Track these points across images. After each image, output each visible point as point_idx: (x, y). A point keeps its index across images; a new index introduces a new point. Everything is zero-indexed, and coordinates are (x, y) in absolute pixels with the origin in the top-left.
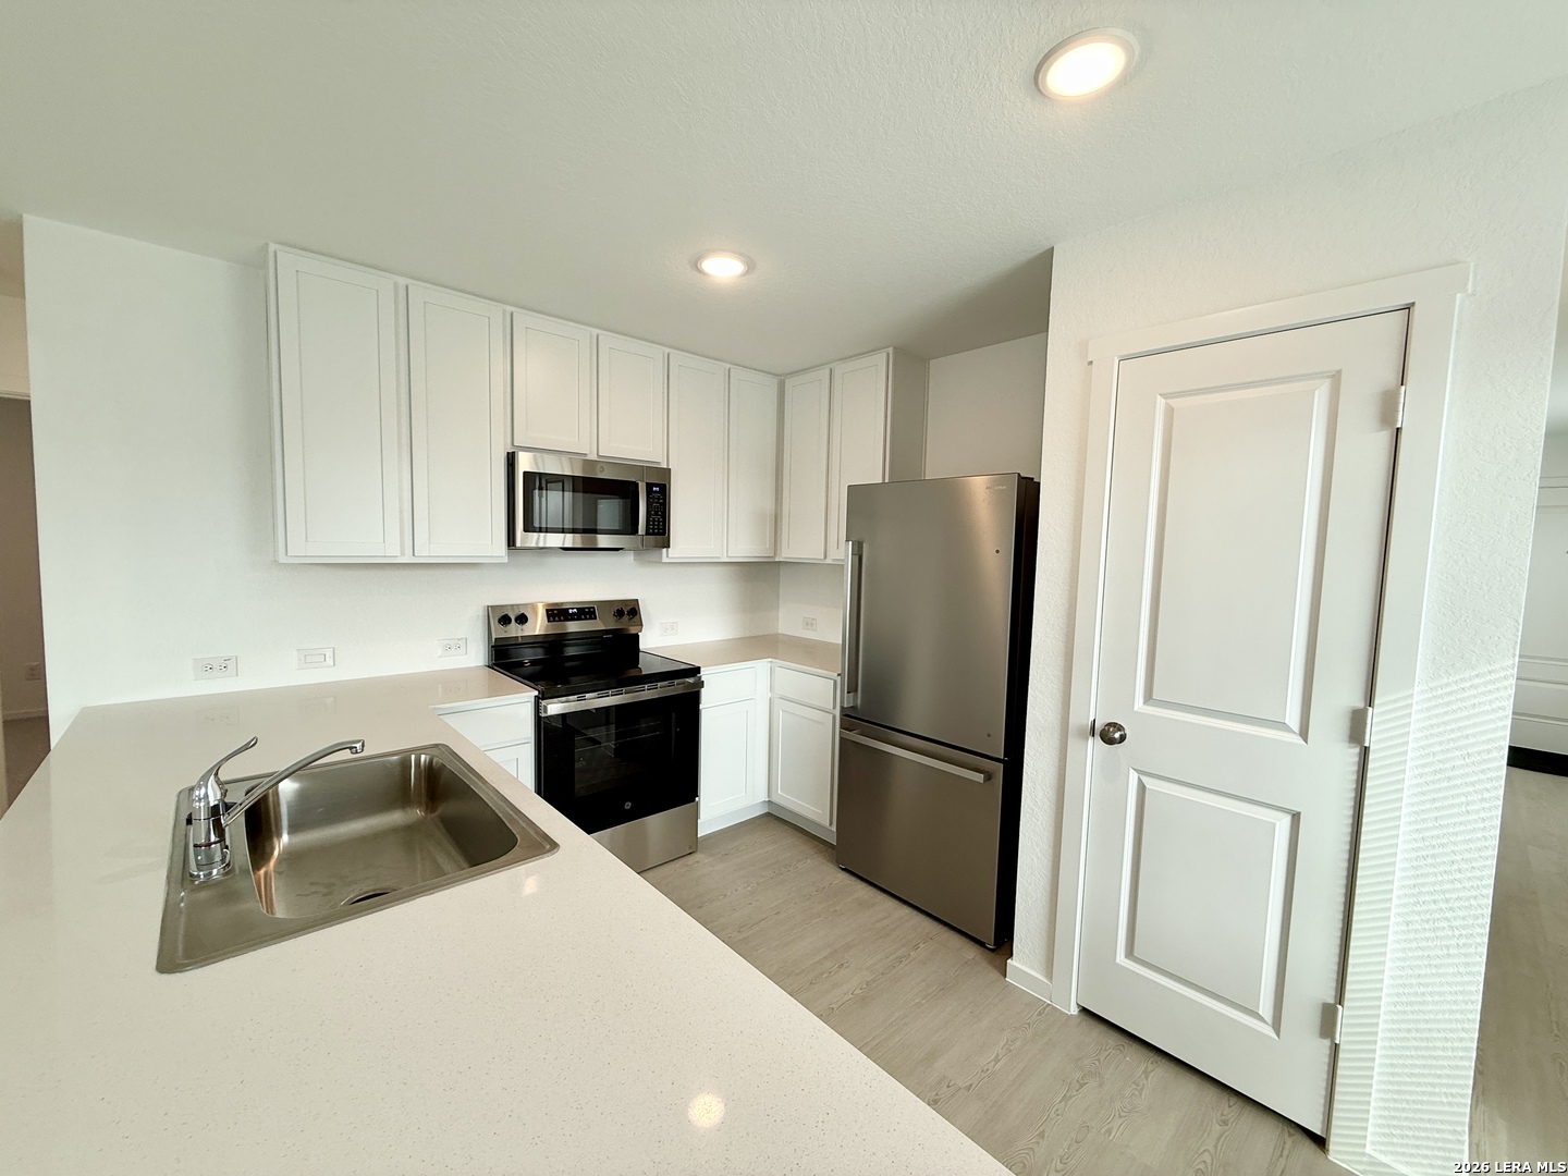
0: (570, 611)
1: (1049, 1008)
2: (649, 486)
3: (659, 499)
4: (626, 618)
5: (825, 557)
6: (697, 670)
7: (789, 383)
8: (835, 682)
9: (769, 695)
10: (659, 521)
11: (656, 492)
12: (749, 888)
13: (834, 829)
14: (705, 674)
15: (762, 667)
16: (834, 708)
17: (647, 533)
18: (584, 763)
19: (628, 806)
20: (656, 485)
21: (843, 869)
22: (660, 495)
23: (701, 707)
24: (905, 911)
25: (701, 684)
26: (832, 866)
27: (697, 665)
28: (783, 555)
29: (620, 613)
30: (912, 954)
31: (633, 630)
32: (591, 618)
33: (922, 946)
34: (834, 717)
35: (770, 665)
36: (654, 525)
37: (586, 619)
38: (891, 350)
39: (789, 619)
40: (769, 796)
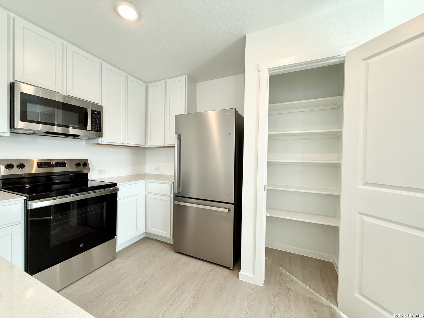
0: (51, 163)
1: (255, 285)
2: (93, 112)
3: (97, 117)
4: (81, 167)
5: (164, 145)
6: (115, 184)
7: (150, 85)
8: (171, 185)
9: (145, 193)
10: (97, 126)
11: (96, 114)
12: (140, 269)
13: (172, 238)
14: (118, 186)
15: (142, 183)
16: (171, 194)
17: (92, 130)
18: (59, 230)
19: (82, 245)
20: (96, 111)
21: (176, 252)
22: (97, 116)
23: (117, 199)
24: (201, 263)
25: (118, 190)
26: (172, 252)
27: (115, 182)
28: (149, 145)
29: (78, 165)
30: (207, 279)
31: (85, 172)
32: (63, 166)
33: (209, 275)
34: (171, 198)
35: (145, 182)
36: (95, 127)
37: (60, 166)
38: (186, 75)
39: (150, 168)
40: (145, 231)
